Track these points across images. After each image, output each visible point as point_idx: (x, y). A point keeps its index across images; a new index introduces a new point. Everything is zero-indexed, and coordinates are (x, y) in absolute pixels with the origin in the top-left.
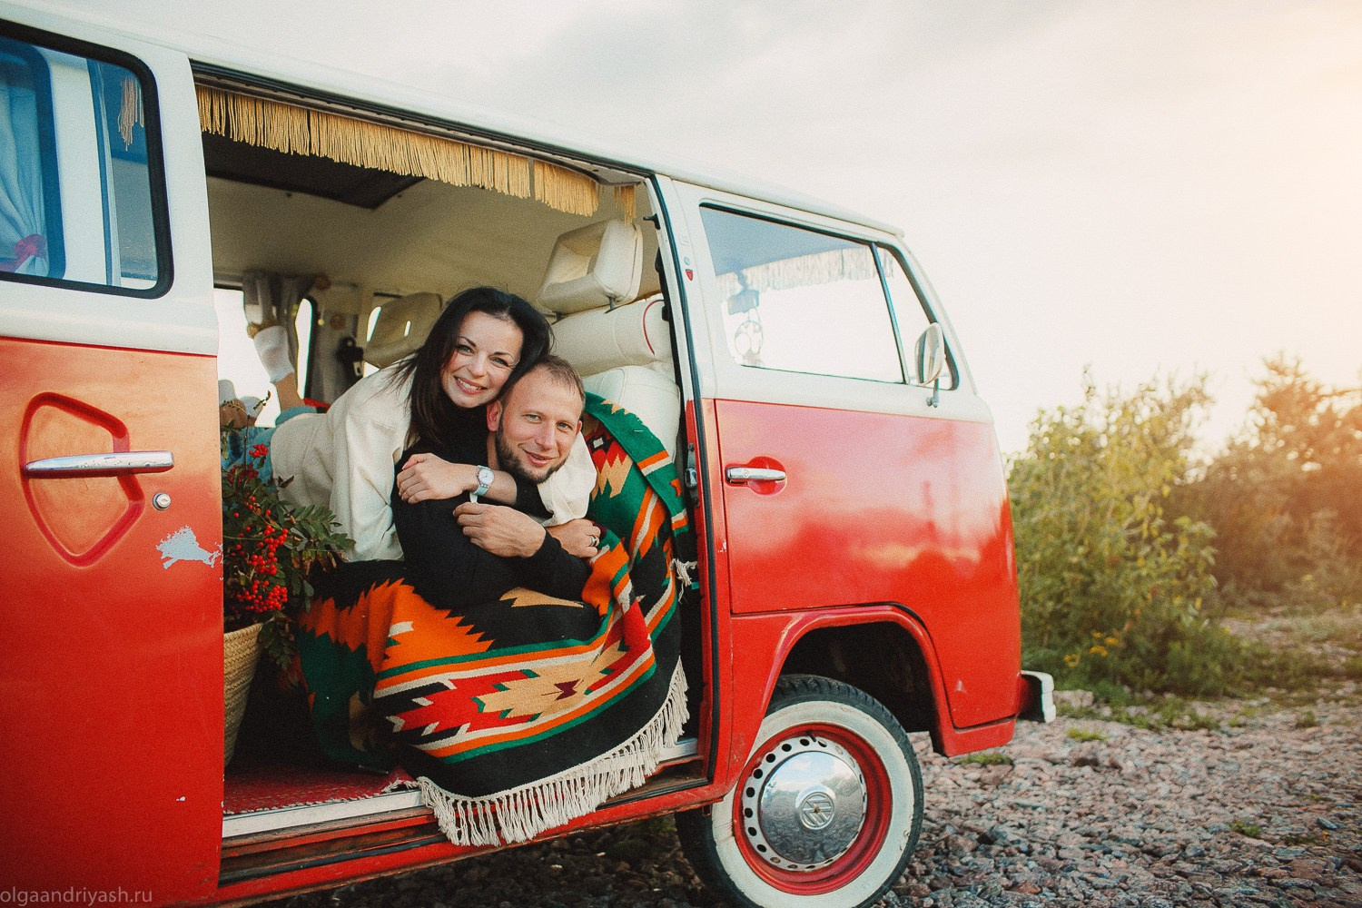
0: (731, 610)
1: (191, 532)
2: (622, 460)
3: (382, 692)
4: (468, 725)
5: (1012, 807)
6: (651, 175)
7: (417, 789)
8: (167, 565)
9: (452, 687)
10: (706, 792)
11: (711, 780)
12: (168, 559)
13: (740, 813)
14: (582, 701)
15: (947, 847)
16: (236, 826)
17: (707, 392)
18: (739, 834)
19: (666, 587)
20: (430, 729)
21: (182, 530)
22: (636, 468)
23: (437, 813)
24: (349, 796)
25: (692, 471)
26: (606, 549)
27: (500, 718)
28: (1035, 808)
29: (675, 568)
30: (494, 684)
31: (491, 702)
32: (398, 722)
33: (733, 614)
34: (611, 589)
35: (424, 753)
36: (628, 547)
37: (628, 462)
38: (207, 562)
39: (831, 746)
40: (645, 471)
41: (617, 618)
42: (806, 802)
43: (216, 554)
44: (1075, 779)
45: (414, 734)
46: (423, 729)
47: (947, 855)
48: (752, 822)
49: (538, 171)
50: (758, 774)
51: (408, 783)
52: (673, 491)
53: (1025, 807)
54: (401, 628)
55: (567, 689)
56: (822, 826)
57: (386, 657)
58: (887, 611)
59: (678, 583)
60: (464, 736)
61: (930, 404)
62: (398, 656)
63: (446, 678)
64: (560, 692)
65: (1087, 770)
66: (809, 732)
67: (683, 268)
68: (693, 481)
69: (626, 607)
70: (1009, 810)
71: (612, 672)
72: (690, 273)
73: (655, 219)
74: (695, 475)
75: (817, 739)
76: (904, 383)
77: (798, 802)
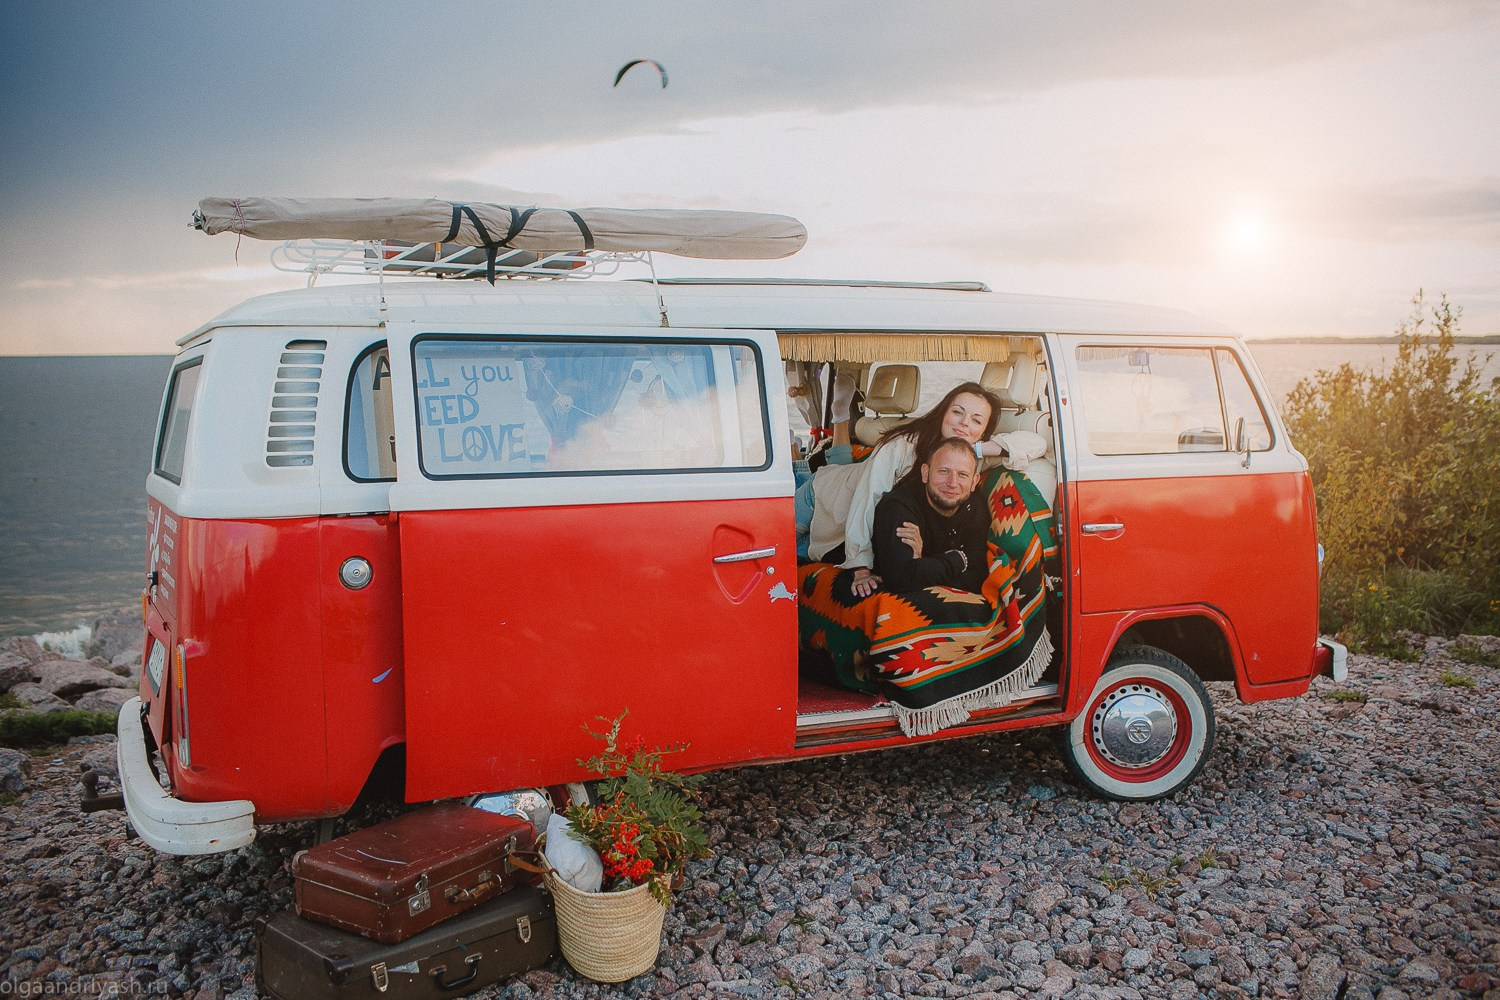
0: (1081, 610)
1: (784, 585)
2: (1021, 515)
3: (872, 653)
4: (917, 670)
5: (1338, 737)
6: (1043, 335)
7: (890, 707)
8: (773, 601)
9: (911, 648)
10: (1060, 716)
11: (1064, 710)
12: (773, 598)
13: (1090, 729)
14: (979, 653)
15: (1260, 762)
16: (804, 721)
17: (1071, 478)
18: (1088, 740)
20: (898, 672)
21: (779, 584)
22: (1030, 520)
23: (900, 720)
24: (855, 708)
25: (1060, 526)
27: (933, 662)
28: (1356, 739)
29: (1045, 581)
30: (931, 643)
31: (928, 653)
32: (882, 668)
33: (1082, 613)
34: (999, 593)
35: (893, 684)
36: (1018, 568)
37: (1025, 516)
38: (791, 599)
39: (1153, 692)
40: (1035, 521)
41: (1003, 610)
42: (1132, 725)
43: (794, 594)
44: (1410, 719)
45: (890, 674)
46: (894, 672)
47: (1257, 766)
48: (1098, 735)
49: (970, 342)
51: (886, 704)
53: (1349, 737)
54: (884, 618)
55: (970, 649)
56: (1142, 741)
57: (876, 634)
58: (1198, 609)
60: (916, 675)
61: (1244, 466)
62: (882, 633)
63: (908, 644)
64: (966, 650)
65: (1427, 712)
66: (1137, 682)
67: (1060, 398)
68: (1061, 531)
69: (1008, 604)
70: (1335, 739)
71: (998, 638)
72: (1064, 401)
73: (1044, 363)
74: (1062, 528)
75: (1144, 687)
76: (1227, 450)
77: (1127, 726)
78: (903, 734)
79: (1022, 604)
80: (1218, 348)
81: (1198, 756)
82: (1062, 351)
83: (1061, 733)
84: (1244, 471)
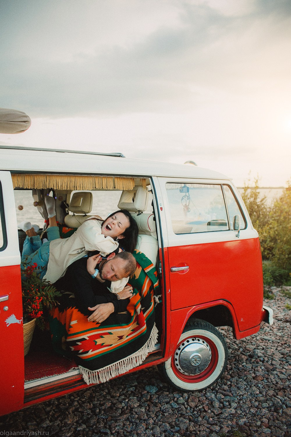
0: (171, 309)
1: (14, 316)
2: (139, 268)
4: (91, 350)
5: (262, 340)
6: (151, 177)
7: (78, 369)
8: (8, 326)
9: (87, 339)
10: (162, 360)
11: (163, 357)
12: (8, 324)
13: (174, 360)
14: (125, 339)
15: (239, 359)
16: (29, 385)
17: (165, 246)
18: (173, 365)
19: (151, 305)
20: (81, 351)
21: (12, 315)
22: (143, 270)
23: (83, 377)
24: (60, 372)
25: (160, 269)
26: (134, 294)
27: (102, 346)
28: (269, 340)
29: (154, 298)
30: (100, 336)
31: (99, 341)
32: (73, 349)
33: (171, 311)
34: (135, 307)
35: (80, 358)
36: (141, 294)
37: (141, 269)
38: (19, 323)
39: (201, 341)
40: (146, 271)
41: (136, 315)
42: (193, 358)
43: (21, 320)
44: (284, 328)
45: (77, 352)
46: (79, 351)
47: (238, 361)
48: (177, 362)
49: (116, 180)
50: (179, 349)
51: (76, 368)
52: (154, 276)
53: (266, 340)
54: (74, 322)
55: (121, 338)
56: (197, 364)
57: (69, 331)
58: (221, 302)
59: (155, 302)
60: (91, 353)
61: (237, 236)
62: (72, 331)
63: (86, 336)
64: (119, 338)
65: (288, 324)
66: (194, 338)
67: (159, 207)
68: (161, 272)
69: (139, 313)
70: (261, 341)
71: (134, 331)
72: (161, 208)
73: (151, 191)
74: (161, 270)
75: (197, 339)
76: (229, 230)
77: (191, 357)
78: (86, 383)
79: (144, 311)
80: (224, 184)
81: (221, 369)
82: (160, 184)
83: (162, 366)
84: (237, 239)
